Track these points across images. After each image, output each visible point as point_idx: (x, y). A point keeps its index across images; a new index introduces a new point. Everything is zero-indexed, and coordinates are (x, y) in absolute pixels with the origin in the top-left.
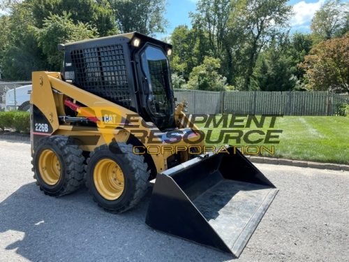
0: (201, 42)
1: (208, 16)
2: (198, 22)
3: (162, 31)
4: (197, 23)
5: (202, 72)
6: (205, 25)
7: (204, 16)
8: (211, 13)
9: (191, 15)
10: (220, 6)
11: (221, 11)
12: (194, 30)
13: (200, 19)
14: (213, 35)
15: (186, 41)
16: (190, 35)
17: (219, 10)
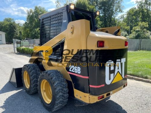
3: (122, 12)
5: (137, 30)
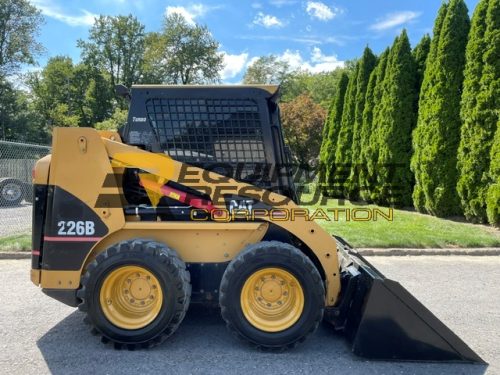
0: (97, 86)
1: (108, 49)
2: (92, 56)
4: (90, 57)
6: (104, 63)
7: (102, 48)
8: (114, 46)
9: (81, 44)
10: (126, 39)
11: (128, 47)
12: (86, 67)
13: (96, 53)
14: (118, 79)
15: (74, 82)
16: (79, 73)
17: (125, 44)
